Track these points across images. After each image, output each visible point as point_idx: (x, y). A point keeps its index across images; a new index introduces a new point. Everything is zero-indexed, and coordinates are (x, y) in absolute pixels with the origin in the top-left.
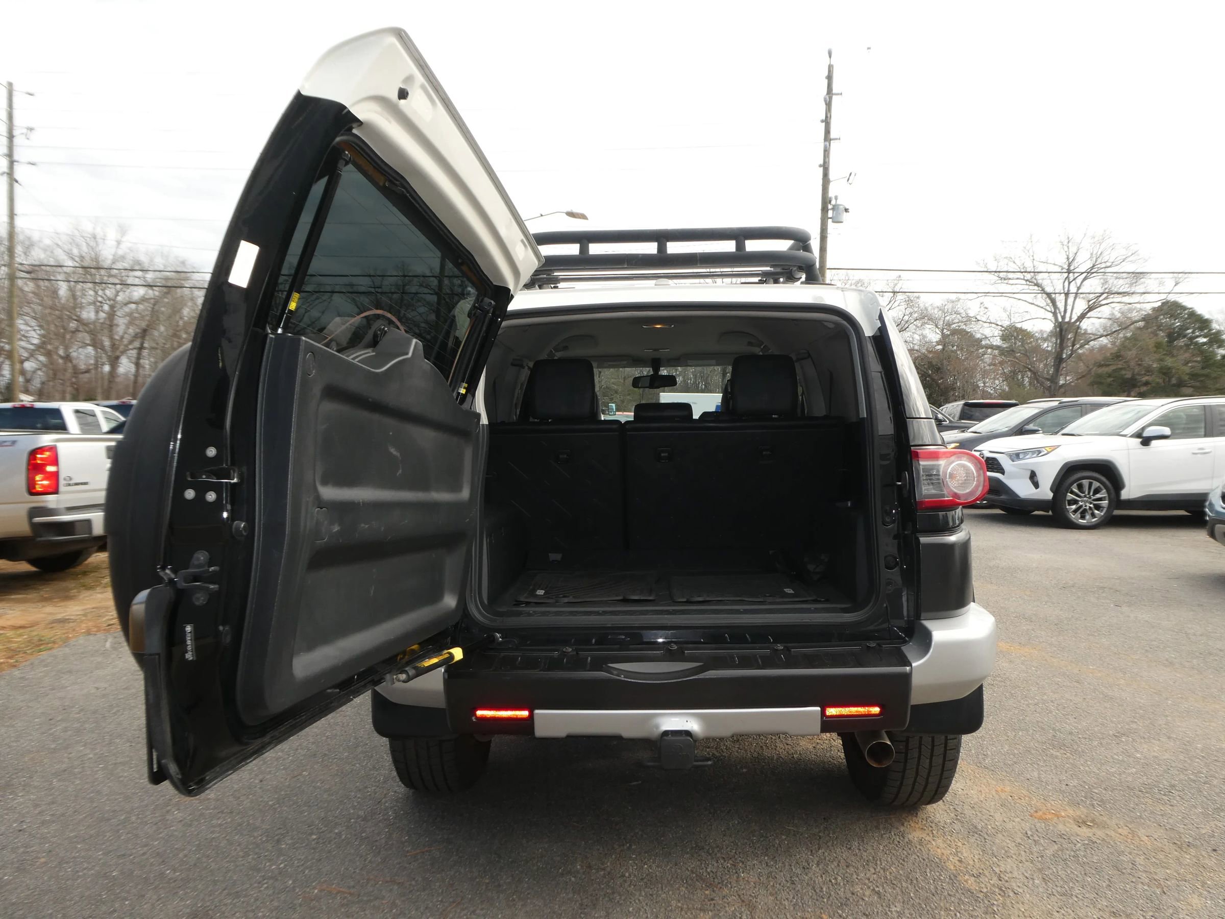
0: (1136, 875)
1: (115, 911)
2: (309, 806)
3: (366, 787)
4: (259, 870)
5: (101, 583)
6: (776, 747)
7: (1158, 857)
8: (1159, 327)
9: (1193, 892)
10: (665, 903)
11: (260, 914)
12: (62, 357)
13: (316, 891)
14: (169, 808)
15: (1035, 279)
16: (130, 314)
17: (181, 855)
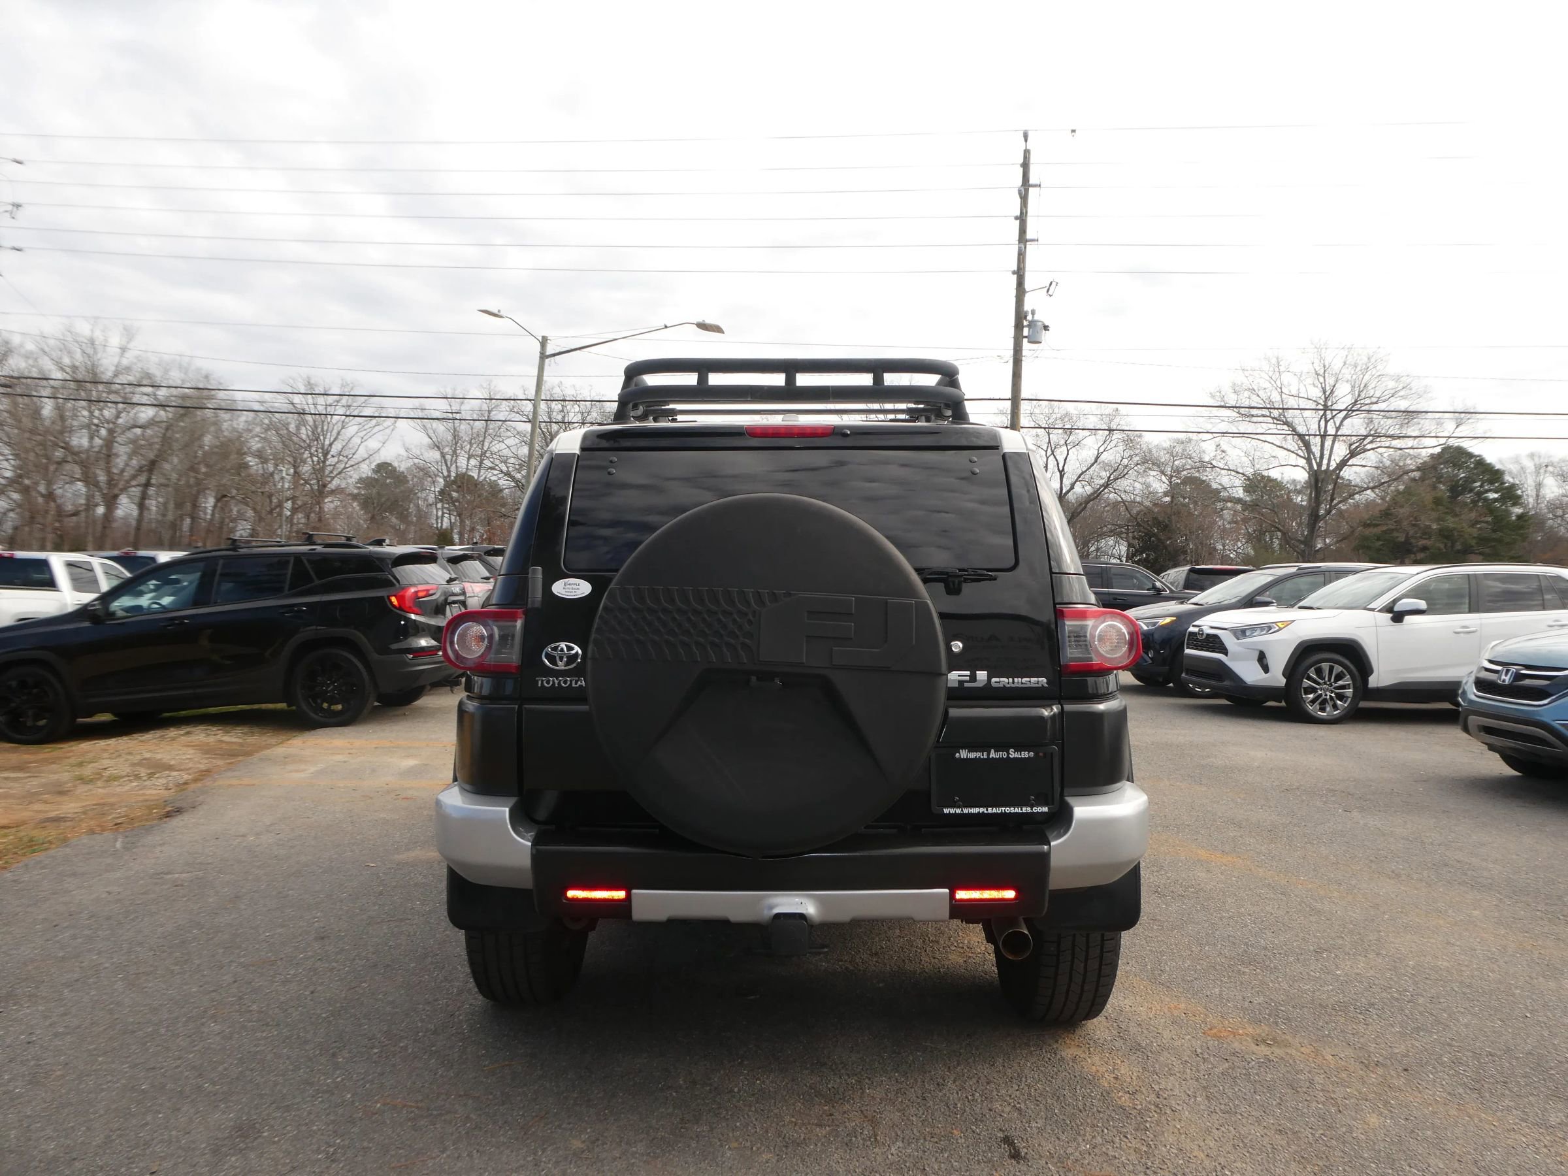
0: (1311, 1093)
1: (147, 1124)
2: (370, 1019)
3: (436, 1000)
4: (311, 1084)
5: (103, 776)
6: (921, 960)
7: (1340, 1076)
8: (1439, 479)
9: (1373, 1112)
10: (777, 1118)
11: (315, 1128)
12: (43, 496)
13: (379, 1105)
14: (204, 1020)
15: (1285, 417)
16: (134, 442)
17: (220, 1068)
